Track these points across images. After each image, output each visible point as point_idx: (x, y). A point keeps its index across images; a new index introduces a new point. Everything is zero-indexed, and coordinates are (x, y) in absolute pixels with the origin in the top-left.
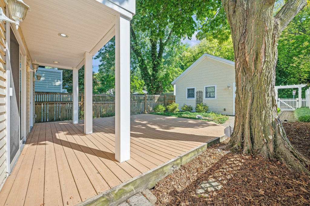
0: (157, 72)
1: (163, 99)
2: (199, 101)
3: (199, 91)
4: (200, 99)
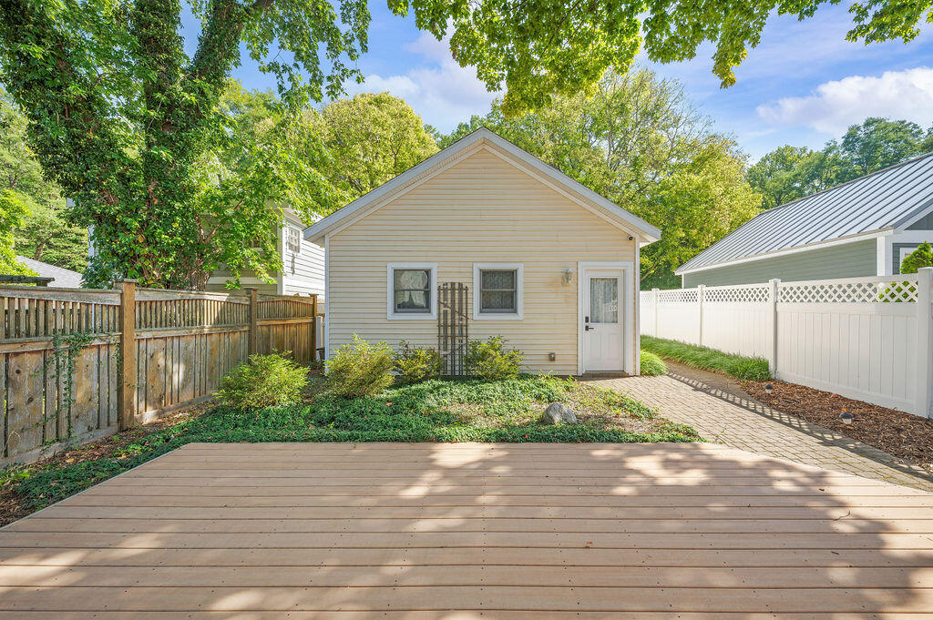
0: (183, 152)
1: (243, 316)
2: (452, 327)
3: (453, 284)
4: (457, 317)
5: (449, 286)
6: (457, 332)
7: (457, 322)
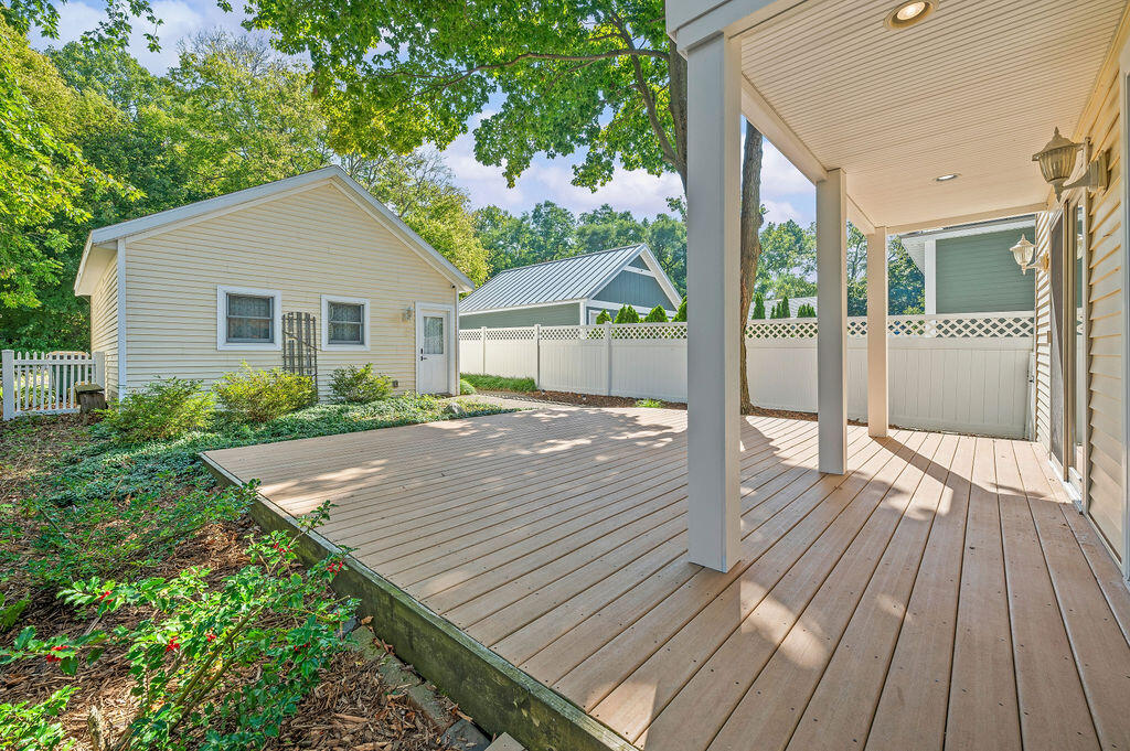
2: (299, 358)
3: (299, 314)
4: (304, 348)
5: (295, 317)
6: (305, 363)
7: (305, 353)
